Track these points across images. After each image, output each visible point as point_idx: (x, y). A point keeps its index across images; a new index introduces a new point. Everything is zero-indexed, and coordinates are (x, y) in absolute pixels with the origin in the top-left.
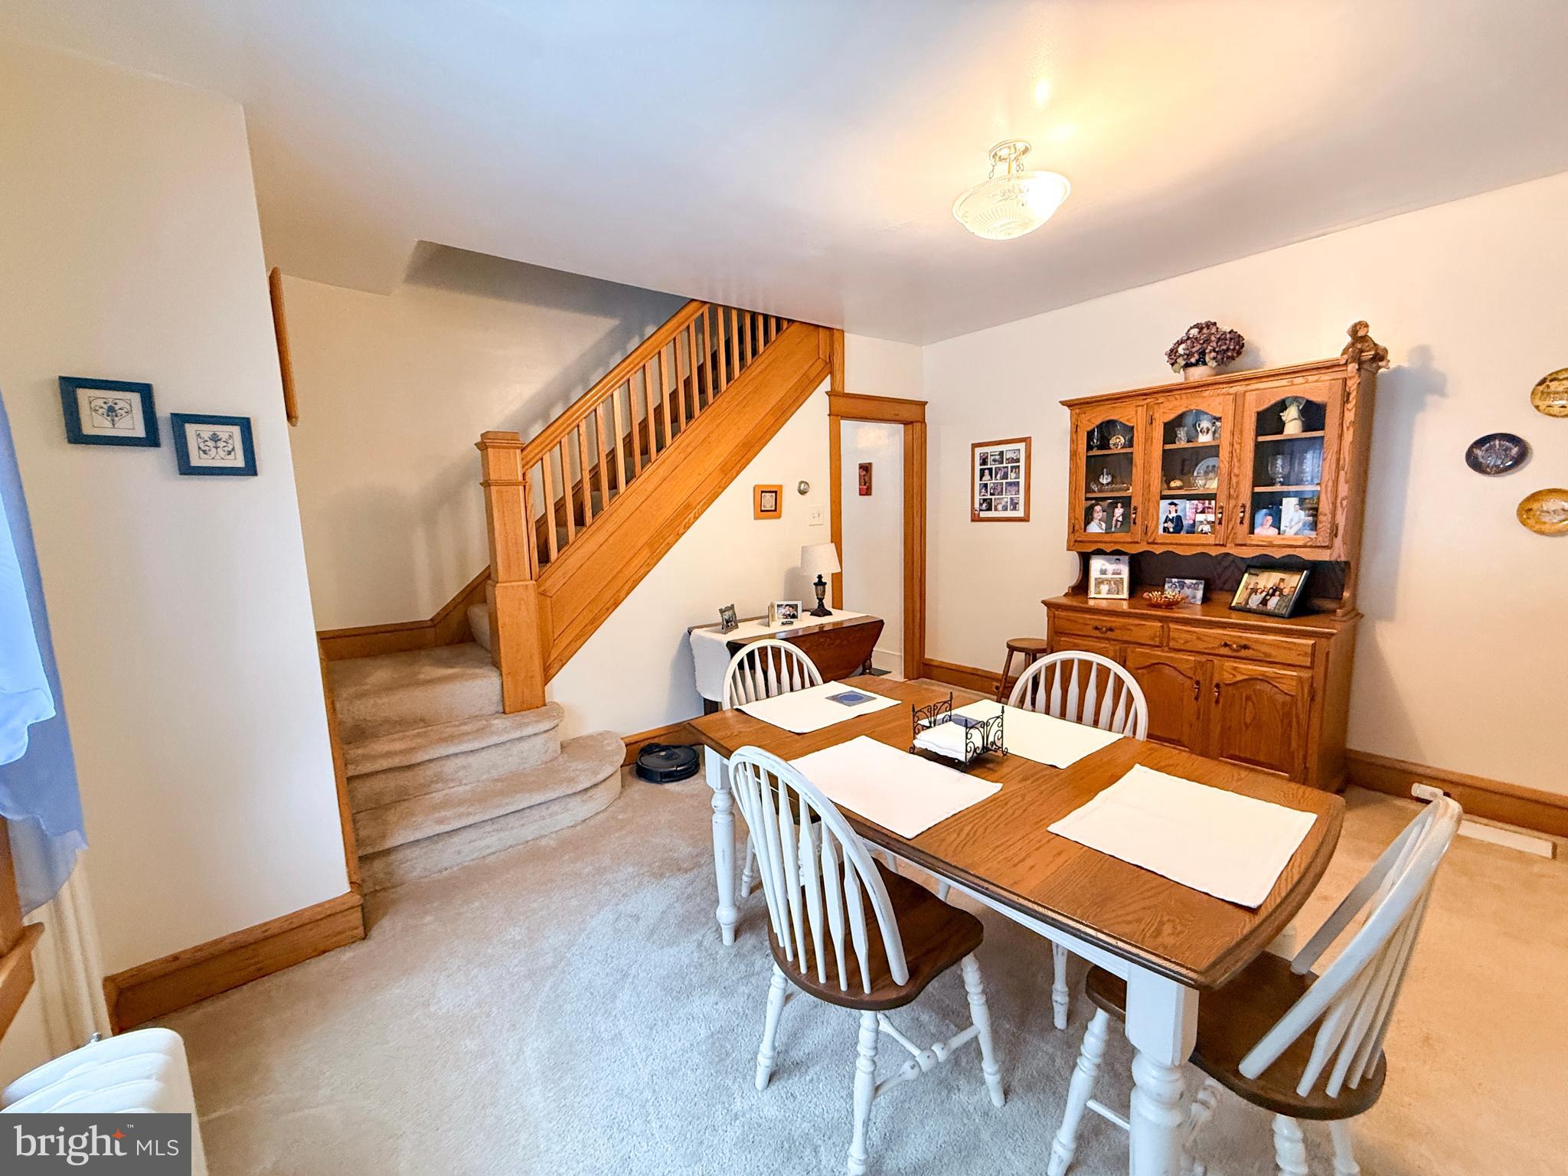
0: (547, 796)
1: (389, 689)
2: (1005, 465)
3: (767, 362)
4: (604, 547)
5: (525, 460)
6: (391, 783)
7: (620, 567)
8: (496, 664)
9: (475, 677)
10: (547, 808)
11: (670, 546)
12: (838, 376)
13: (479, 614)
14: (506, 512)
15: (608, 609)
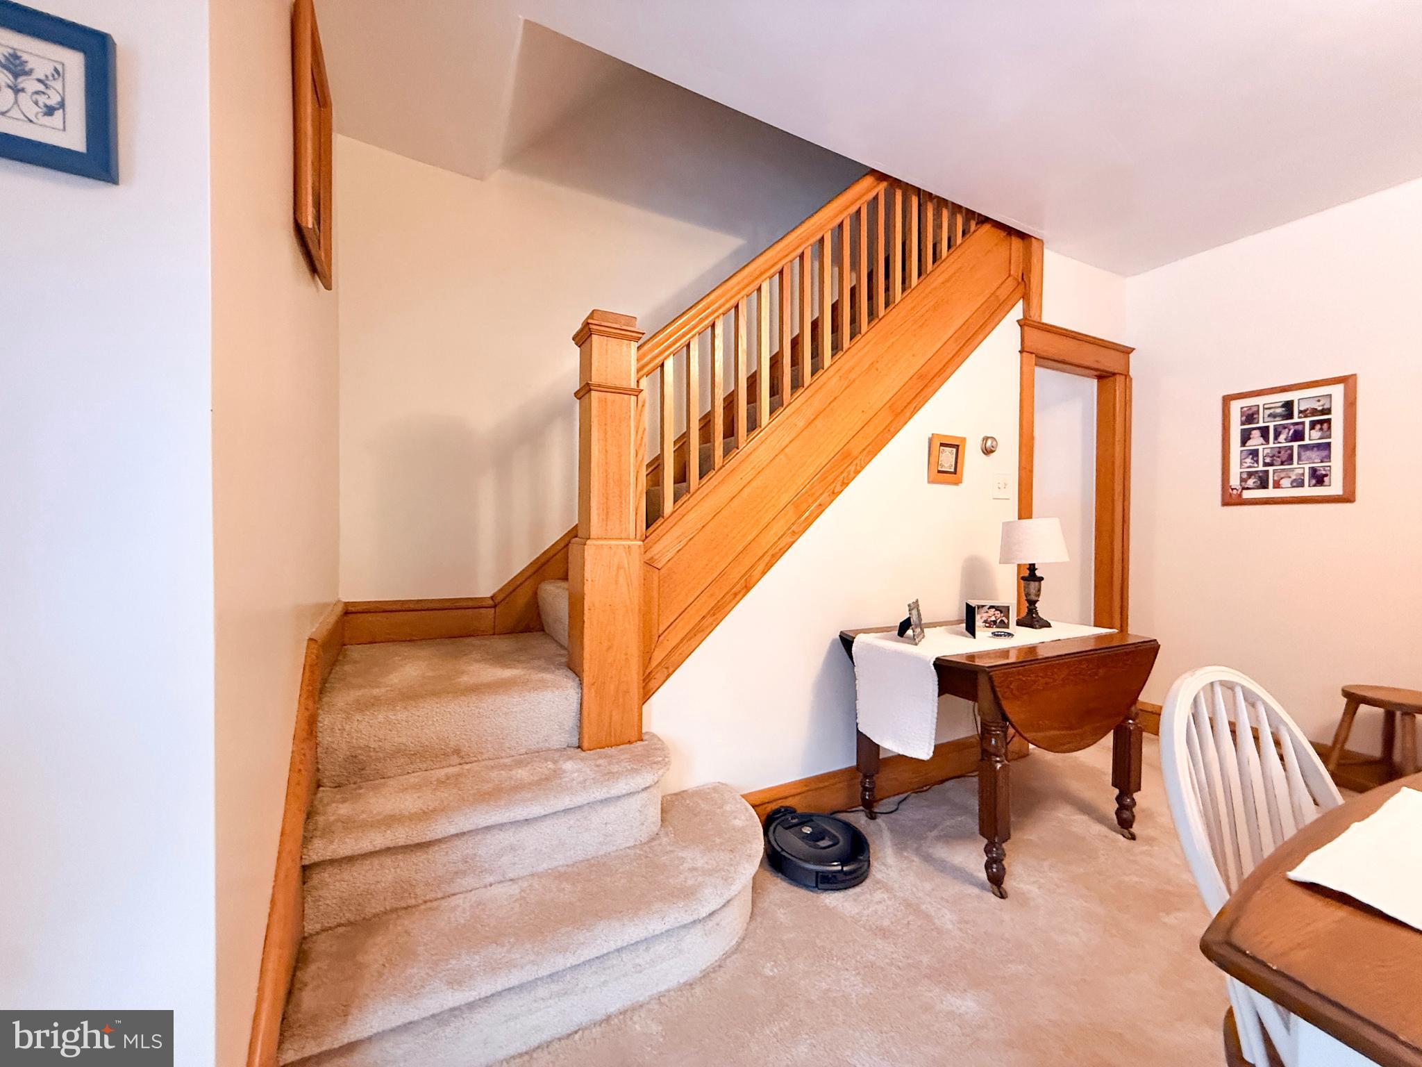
0: (651, 928)
1: (410, 698)
2: (1296, 420)
3: (951, 271)
4: (736, 501)
5: (643, 362)
6: (387, 874)
7: (754, 534)
8: (574, 667)
9: (544, 685)
10: (647, 949)
11: (821, 508)
12: (1034, 302)
13: (555, 596)
14: (609, 433)
15: (736, 595)
